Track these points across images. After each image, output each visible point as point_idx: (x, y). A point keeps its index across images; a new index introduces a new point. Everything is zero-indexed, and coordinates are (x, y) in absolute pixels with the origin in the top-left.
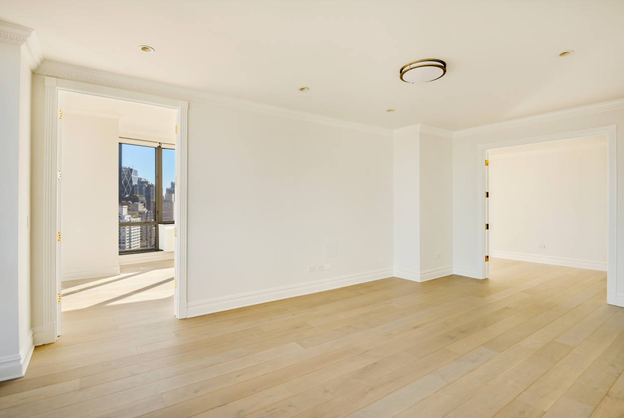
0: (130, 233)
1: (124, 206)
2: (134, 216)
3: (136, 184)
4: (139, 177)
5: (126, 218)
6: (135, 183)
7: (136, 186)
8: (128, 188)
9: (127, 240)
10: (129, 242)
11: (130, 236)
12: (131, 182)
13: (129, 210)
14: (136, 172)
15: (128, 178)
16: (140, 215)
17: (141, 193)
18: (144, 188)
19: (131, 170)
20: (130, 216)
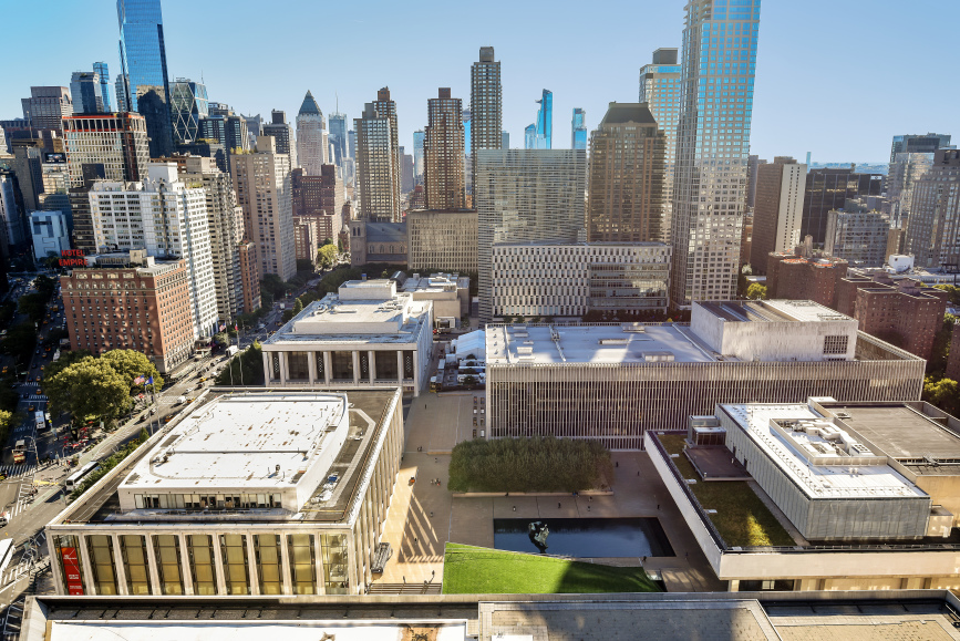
0: (186, 220)
1: (169, 164)
2: (195, 184)
3: (206, 115)
4: (210, 101)
5: (175, 189)
6: (203, 113)
7: (205, 120)
8: (191, 124)
9: (183, 233)
10: (186, 238)
11: (187, 226)
12: (195, 111)
13: (180, 170)
14: (204, 89)
15: (190, 102)
16: (207, 182)
17: (217, 136)
18: (222, 126)
19: (193, 85)
20: (182, 184)
